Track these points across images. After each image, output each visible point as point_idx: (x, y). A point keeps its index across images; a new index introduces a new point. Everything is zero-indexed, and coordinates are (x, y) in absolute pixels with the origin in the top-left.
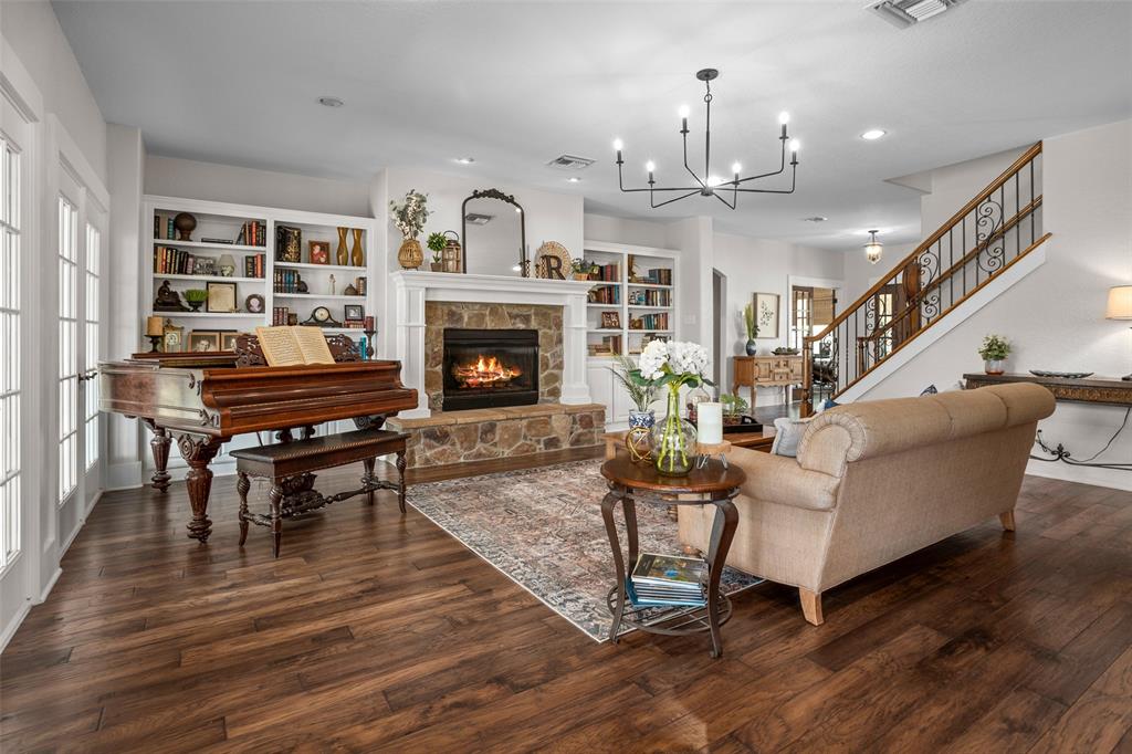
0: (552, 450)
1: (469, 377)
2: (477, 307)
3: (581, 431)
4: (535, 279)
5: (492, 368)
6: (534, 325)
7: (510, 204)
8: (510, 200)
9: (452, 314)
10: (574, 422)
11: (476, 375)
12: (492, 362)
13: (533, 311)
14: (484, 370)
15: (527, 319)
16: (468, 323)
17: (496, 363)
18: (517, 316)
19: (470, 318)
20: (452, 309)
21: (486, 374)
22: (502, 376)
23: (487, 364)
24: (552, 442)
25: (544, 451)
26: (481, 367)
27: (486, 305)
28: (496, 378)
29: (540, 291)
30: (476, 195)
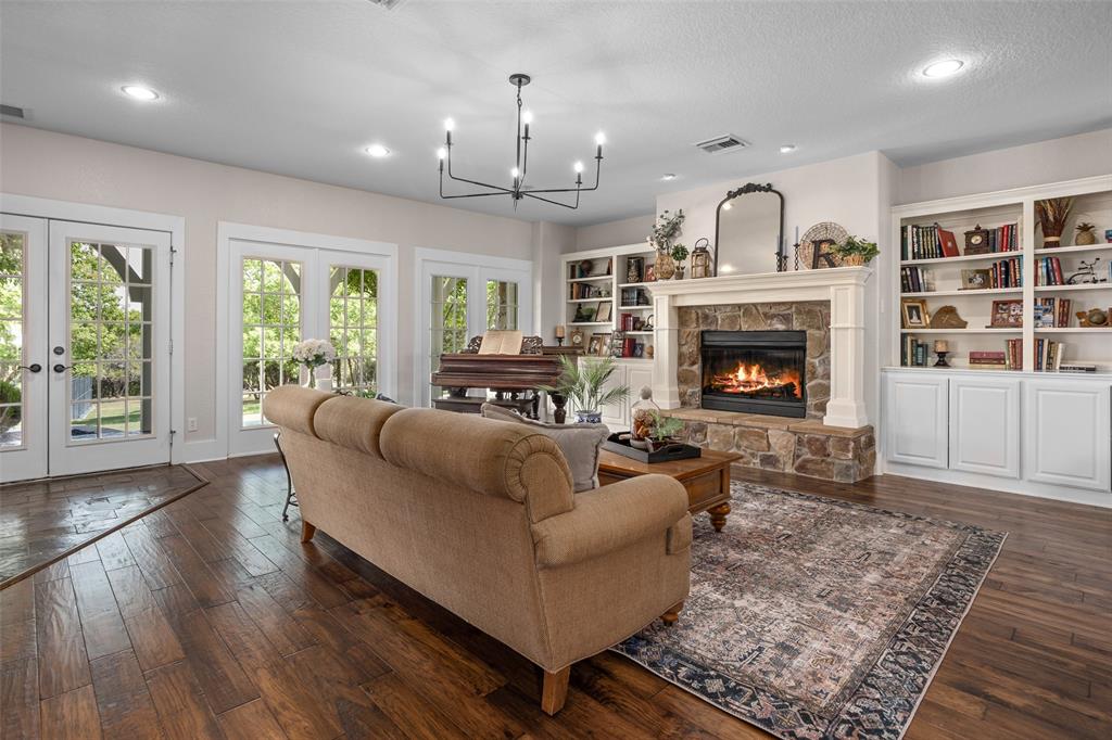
0: (768, 469)
1: (728, 387)
2: (729, 309)
3: (809, 456)
4: (794, 271)
5: (754, 376)
6: (796, 326)
7: (769, 193)
8: (769, 188)
9: (706, 317)
10: (800, 442)
11: (735, 383)
12: (754, 370)
13: (794, 309)
14: (745, 377)
15: (786, 319)
16: (722, 325)
17: (759, 373)
18: (773, 317)
19: (723, 319)
20: (704, 313)
21: (747, 383)
22: (766, 385)
23: (748, 372)
24: (769, 460)
25: (759, 467)
26: (742, 375)
27: (739, 306)
28: (760, 387)
29: (802, 285)
30: (731, 195)
